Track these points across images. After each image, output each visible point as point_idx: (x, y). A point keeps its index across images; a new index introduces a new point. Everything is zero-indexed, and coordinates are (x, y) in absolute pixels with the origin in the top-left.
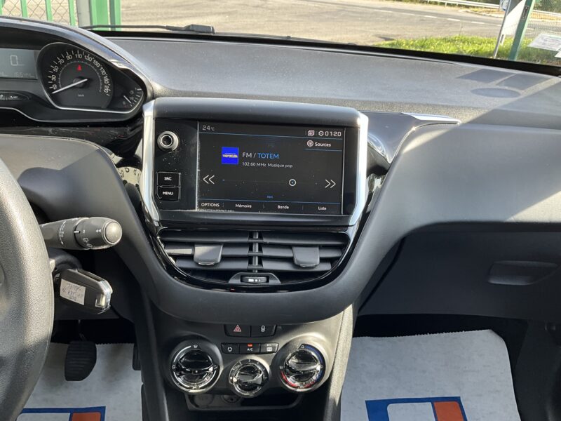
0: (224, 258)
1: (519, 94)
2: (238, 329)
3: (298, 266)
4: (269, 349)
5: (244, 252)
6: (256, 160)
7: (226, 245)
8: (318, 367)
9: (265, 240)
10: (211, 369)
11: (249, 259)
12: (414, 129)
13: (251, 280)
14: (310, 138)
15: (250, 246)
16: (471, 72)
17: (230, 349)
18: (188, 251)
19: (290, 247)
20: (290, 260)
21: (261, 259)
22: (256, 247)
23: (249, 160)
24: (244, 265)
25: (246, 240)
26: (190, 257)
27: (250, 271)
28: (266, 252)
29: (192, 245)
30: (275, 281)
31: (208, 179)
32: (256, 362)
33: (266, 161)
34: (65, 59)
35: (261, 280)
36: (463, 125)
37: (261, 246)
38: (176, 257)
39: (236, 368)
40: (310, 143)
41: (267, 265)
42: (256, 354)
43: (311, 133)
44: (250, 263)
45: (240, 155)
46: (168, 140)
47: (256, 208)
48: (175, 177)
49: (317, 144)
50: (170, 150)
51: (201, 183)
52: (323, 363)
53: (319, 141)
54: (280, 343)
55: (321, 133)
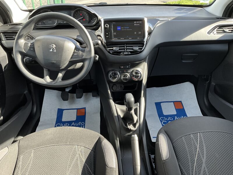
0: (119, 49)
1: (188, 13)
2: (122, 67)
3: (134, 50)
4: (129, 72)
5: (123, 48)
6: (124, 29)
7: (119, 47)
8: (140, 75)
9: (127, 45)
10: (117, 76)
11: (124, 49)
12: (159, 22)
13: (125, 53)
14: (135, 23)
15: (124, 47)
16: (177, 8)
17: (121, 72)
18: (112, 48)
19: (132, 46)
20: (132, 49)
21: (127, 49)
22: (125, 47)
23: (123, 29)
24: (123, 50)
25: (123, 46)
26: (112, 50)
27: (125, 51)
28: (127, 48)
29: (113, 47)
30: (130, 53)
31: (115, 34)
32: (126, 74)
33: (126, 29)
34: (78, 13)
35: (127, 53)
36: (171, 20)
37: (126, 46)
38: (110, 50)
39: (122, 76)
40: (135, 25)
41: (128, 50)
42: (126, 73)
43: (135, 22)
44: (124, 50)
45: (121, 28)
46: (107, 26)
47: (125, 39)
48: (109, 33)
49: (137, 25)
50: (107, 28)
51: (114, 34)
52: (141, 74)
53: (137, 24)
54: (131, 70)
55: (137, 22)
